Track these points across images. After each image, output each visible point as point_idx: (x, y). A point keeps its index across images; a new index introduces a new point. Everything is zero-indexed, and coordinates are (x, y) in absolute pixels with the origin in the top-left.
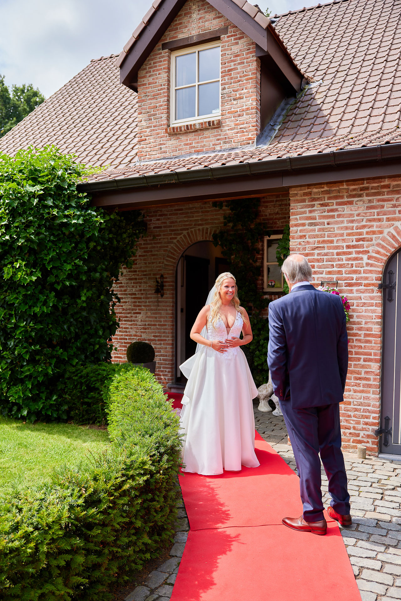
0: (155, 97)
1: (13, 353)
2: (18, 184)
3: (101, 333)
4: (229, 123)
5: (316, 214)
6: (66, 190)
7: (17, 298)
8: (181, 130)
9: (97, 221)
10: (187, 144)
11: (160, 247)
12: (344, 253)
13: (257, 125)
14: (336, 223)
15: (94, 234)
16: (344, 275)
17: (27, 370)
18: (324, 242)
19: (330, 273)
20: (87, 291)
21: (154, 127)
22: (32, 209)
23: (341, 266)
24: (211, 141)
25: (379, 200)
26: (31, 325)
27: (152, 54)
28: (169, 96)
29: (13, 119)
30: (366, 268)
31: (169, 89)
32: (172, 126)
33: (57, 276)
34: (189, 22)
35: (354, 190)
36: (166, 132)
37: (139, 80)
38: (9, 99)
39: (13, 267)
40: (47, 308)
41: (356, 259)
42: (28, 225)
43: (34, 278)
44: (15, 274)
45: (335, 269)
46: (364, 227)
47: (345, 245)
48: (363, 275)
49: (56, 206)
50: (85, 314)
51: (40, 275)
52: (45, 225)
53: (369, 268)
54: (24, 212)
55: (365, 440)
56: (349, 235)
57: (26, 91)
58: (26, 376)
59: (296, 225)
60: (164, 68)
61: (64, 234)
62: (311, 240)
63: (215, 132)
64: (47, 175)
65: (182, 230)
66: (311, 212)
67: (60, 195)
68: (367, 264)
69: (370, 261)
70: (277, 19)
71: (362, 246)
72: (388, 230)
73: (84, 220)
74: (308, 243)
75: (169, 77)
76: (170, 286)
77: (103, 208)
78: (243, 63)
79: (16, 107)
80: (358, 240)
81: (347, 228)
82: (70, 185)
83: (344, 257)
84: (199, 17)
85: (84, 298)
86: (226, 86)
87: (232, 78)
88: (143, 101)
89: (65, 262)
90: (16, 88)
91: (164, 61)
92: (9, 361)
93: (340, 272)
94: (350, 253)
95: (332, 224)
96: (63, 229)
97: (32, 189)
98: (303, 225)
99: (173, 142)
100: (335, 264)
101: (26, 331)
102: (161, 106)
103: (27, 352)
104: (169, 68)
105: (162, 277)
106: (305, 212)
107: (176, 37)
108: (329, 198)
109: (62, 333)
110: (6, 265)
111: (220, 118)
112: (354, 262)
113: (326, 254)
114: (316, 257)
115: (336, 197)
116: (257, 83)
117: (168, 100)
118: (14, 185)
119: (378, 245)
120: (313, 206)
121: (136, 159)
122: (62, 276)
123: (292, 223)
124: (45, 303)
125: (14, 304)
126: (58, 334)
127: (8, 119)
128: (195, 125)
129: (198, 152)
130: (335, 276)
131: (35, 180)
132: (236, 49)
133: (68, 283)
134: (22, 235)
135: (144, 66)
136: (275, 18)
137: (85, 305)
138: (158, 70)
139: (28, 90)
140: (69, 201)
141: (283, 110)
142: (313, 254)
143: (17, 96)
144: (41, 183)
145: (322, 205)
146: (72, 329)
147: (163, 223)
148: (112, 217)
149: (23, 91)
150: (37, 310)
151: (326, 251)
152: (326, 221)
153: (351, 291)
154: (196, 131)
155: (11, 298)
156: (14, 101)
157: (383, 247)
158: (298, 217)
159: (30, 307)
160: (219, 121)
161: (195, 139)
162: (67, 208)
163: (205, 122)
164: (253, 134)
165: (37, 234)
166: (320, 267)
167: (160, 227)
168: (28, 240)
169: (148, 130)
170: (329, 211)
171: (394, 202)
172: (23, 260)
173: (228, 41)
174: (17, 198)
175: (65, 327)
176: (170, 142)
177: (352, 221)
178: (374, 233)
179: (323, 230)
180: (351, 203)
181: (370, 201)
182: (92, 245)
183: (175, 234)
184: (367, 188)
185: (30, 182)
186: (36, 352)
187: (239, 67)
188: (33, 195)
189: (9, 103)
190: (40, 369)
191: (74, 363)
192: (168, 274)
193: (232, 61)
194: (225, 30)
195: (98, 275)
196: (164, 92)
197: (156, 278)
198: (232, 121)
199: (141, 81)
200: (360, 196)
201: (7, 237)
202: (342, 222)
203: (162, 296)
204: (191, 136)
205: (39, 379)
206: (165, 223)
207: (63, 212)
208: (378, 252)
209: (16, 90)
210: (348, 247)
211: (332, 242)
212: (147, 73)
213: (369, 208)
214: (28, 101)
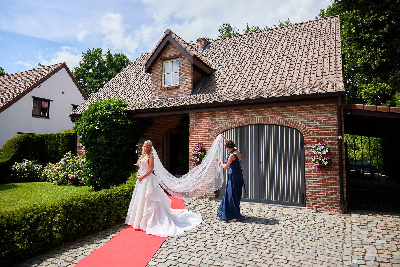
0: (157, 77)
1: (100, 168)
2: (103, 111)
3: (131, 161)
4: (182, 87)
5: (197, 122)
6: (119, 113)
7: (101, 148)
8: (165, 89)
9: (129, 123)
10: (168, 94)
11: (158, 131)
12: (205, 134)
13: (191, 88)
14: (203, 125)
15: (128, 127)
16: (205, 141)
17: (104, 173)
18: (199, 131)
19: (201, 140)
20: (126, 146)
21: (157, 87)
22: (107, 119)
23: (204, 138)
24: (176, 93)
25: (215, 118)
26: (106, 157)
27: (156, 62)
28: (162, 77)
29: (113, 68)
30: (211, 139)
31: (162, 74)
32: (163, 87)
33: (115, 141)
34: (169, 51)
35: (208, 114)
36: (161, 89)
37: (152, 70)
38: (112, 59)
39: (101, 138)
40: (112, 152)
41: (208, 136)
42: (106, 124)
43: (107, 142)
44: (101, 140)
45: (202, 139)
46: (210, 126)
47: (205, 131)
48: (210, 141)
49: (116, 118)
50: (125, 154)
51: (109, 141)
52: (112, 125)
53: (212, 139)
54: (105, 120)
55: (212, 195)
56: (206, 128)
57: (120, 56)
58: (104, 176)
59: (191, 125)
60: (160, 67)
61: (118, 127)
62: (196, 130)
63: (177, 90)
64: (113, 108)
65: (165, 124)
66: (195, 121)
67: (117, 114)
68: (211, 138)
69: (212, 137)
70: (213, 42)
71: (210, 132)
72: (217, 127)
73: (125, 123)
74: (195, 131)
75: (162, 70)
76: (161, 145)
77: (133, 118)
78: (187, 67)
79: (115, 63)
80: (209, 130)
81: (206, 126)
82: (121, 111)
83: (205, 135)
84: (172, 50)
85: (124, 149)
86: (181, 74)
87: (183, 72)
88: (153, 78)
89: (118, 136)
90: (115, 54)
91: (161, 64)
92: (98, 170)
93: (204, 140)
94: (207, 134)
95: (202, 125)
96: (118, 126)
97: (107, 113)
98: (193, 125)
99: (163, 93)
100: (202, 137)
101: (104, 160)
102: (159, 80)
103: (104, 167)
104: (162, 67)
105: (158, 141)
106: (194, 121)
107: (165, 56)
108: (201, 117)
109: (117, 161)
110: (98, 138)
111: (179, 85)
112: (208, 137)
113: (200, 135)
114: (197, 135)
115: (203, 117)
116: (191, 73)
117: (162, 78)
118: (101, 111)
119: (215, 132)
120: (196, 119)
121: (150, 98)
122: (117, 141)
123: (190, 124)
124: (111, 150)
125: (100, 150)
126: (115, 161)
127: (111, 68)
128: (170, 87)
129: (171, 97)
130: (202, 142)
131: (109, 110)
132: (184, 62)
133: (119, 144)
134: (104, 128)
135: (154, 66)
136: (212, 41)
137: (125, 151)
138: (158, 67)
139: (121, 55)
140: (120, 116)
141: (204, 81)
142: (196, 135)
143: (116, 58)
144: (111, 111)
145: (199, 119)
146: (121, 159)
147: (159, 122)
148: (135, 121)
149: (119, 56)
150: (108, 152)
151: (200, 133)
152: (200, 124)
153: (207, 146)
154: (171, 89)
155: (99, 148)
156: (114, 60)
157: (216, 133)
158: (192, 122)
159: (106, 151)
160: (178, 86)
161: (170, 92)
162: (119, 119)
163: (174, 86)
164: (189, 91)
165: (109, 127)
166: (198, 139)
167: (158, 123)
168: (106, 129)
169: (154, 88)
170: (201, 121)
171: (219, 119)
172: (104, 136)
173: (182, 59)
174: (103, 116)
175: (118, 158)
176: (162, 93)
177: (207, 124)
178: (213, 128)
179: (199, 127)
180: (207, 118)
181: (212, 118)
182: (128, 131)
183: (163, 126)
184: (211, 114)
185: (107, 110)
186: (107, 167)
187: (185, 68)
188: (108, 115)
189: (112, 61)
190: (109, 173)
191: (121, 171)
192: (161, 140)
193: (183, 66)
194: (181, 55)
195: (130, 141)
196: (160, 75)
197: (156, 142)
198: (183, 86)
199: (152, 71)
200: (209, 116)
201: (99, 128)
202: (204, 124)
203: (158, 148)
204: (169, 91)
205: (108, 176)
206: (160, 122)
207: (118, 120)
208: (214, 134)
209: (116, 55)
210: (206, 132)
211: (201, 131)
212: (155, 68)
213: (212, 120)
214: (121, 60)
